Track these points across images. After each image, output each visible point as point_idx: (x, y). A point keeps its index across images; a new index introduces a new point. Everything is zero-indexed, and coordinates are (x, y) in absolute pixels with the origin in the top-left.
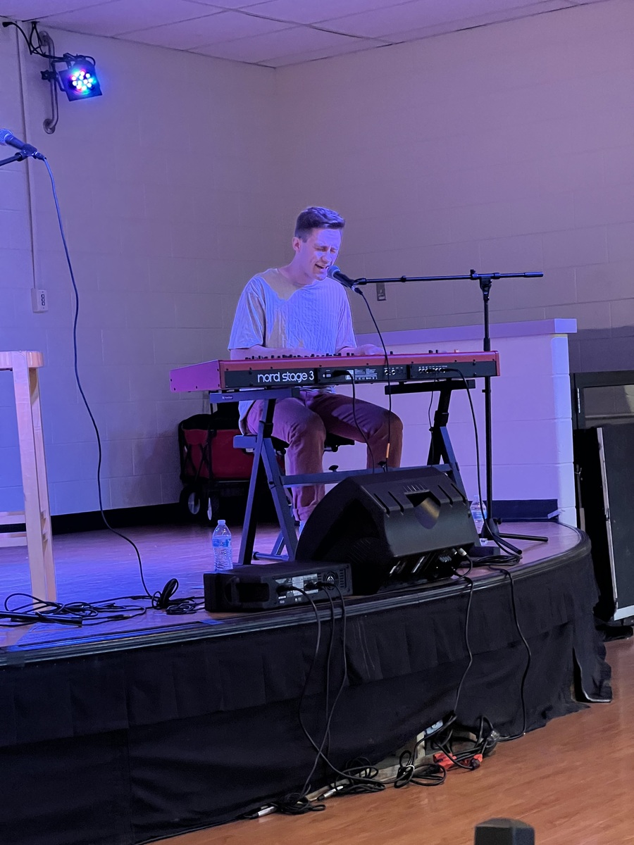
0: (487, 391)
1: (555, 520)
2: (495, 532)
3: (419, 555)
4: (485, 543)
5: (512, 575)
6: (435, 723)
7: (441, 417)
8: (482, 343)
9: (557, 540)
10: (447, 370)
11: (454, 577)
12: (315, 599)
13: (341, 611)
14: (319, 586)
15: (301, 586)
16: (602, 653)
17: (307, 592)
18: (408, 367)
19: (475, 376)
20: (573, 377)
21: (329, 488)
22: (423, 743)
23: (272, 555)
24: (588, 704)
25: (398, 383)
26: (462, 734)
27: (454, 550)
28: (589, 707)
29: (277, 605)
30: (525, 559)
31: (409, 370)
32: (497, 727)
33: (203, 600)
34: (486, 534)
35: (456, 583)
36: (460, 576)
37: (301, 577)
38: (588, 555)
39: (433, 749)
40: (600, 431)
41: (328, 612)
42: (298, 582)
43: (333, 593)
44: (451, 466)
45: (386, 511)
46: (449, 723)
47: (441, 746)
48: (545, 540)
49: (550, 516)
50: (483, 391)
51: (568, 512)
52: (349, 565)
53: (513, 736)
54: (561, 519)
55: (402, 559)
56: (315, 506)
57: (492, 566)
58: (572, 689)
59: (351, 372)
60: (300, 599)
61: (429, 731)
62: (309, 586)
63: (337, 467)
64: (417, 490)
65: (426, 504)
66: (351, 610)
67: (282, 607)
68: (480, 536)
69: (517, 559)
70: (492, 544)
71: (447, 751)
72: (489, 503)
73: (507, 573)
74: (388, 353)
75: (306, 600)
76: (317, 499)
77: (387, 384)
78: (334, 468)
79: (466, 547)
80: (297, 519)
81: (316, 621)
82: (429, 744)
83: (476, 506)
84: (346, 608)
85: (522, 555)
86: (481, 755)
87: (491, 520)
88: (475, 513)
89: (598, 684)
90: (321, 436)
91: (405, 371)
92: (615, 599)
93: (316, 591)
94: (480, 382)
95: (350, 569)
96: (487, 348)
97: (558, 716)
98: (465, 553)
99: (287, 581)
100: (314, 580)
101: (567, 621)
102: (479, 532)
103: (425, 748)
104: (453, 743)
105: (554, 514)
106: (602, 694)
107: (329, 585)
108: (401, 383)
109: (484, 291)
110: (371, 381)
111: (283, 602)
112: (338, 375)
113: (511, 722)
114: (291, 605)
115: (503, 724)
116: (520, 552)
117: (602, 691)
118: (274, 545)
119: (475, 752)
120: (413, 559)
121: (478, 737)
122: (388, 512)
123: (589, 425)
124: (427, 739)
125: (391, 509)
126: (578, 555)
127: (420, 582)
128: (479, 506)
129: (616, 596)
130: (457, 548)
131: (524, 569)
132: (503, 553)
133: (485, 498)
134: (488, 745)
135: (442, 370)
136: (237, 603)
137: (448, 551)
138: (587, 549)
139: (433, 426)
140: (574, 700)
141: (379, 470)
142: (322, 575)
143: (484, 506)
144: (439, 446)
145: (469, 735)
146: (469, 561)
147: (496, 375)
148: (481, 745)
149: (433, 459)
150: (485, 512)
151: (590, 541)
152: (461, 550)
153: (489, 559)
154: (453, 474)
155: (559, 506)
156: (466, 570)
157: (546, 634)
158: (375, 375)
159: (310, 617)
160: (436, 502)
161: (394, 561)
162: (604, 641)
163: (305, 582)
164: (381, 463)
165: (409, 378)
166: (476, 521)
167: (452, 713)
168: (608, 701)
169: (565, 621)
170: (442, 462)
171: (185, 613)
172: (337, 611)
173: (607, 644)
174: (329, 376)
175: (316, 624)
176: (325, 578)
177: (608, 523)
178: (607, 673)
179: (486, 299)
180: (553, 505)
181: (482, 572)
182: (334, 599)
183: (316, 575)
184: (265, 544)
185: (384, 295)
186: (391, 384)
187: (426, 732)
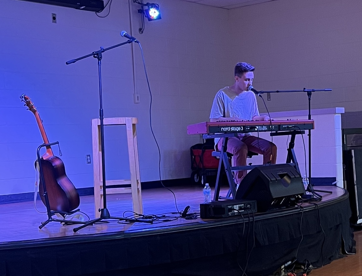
0: (309, 135)
1: (335, 185)
2: (312, 189)
3: (283, 198)
4: (308, 193)
5: (318, 205)
6: (288, 262)
7: (292, 145)
8: (308, 117)
9: (336, 193)
10: (294, 127)
11: (296, 206)
12: (243, 214)
13: (252, 218)
14: (244, 209)
15: (237, 209)
16: (353, 236)
17: (240, 211)
18: (279, 126)
19: (305, 129)
20: (343, 130)
21: (248, 171)
22: (284, 269)
23: (226, 197)
24: (347, 255)
25: (275, 132)
26: (299, 266)
27: (296, 195)
28: (347, 256)
29: (228, 216)
30: (324, 200)
31: (279, 127)
32: (312, 264)
33: (200, 214)
34: (308, 190)
35: (297, 208)
36: (298, 206)
37: (237, 206)
38: (348, 198)
39: (288, 272)
40: (353, 151)
41: (247, 219)
42: (236, 207)
43: (249, 212)
44: (295, 164)
45: (270, 180)
46: (294, 262)
47: (291, 270)
48: (331, 193)
49: (333, 184)
50: (308, 135)
51: (340, 182)
52: (256, 201)
53: (318, 267)
54: (337, 185)
55: (276, 198)
56: (243, 178)
57: (311, 202)
58: (341, 249)
59: (257, 127)
60: (237, 214)
61: (286, 265)
62: (240, 208)
63: (252, 163)
64: (282, 172)
65: (285, 178)
66: (256, 218)
67: (230, 216)
68: (306, 191)
69: (320, 200)
70: (311, 194)
71: (293, 272)
72: (310, 178)
73: (316, 205)
74: (272, 120)
75: (239, 214)
76: (244, 175)
77: (271, 132)
78: (250, 164)
79: (301, 195)
80: (236, 183)
81: (243, 222)
82: (286, 270)
83: (304, 179)
84: (255, 217)
85: (322, 198)
86: (306, 274)
87: (311, 185)
88: (304, 182)
89: (350, 247)
90: (246, 151)
91: (278, 127)
92: (358, 216)
93: (243, 211)
94: (307, 132)
95: (256, 202)
96: (310, 118)
97: (335, 260)
98: (300, 197)
99: (232, 207)
100: (243, 206)
101: (339, 223)
102: (306, 189)
103: (284, 271)
104: (295, 270)
105: (335, 183)
106: (352, 251)
107: (248, 208)
108: (276, 132)
109: (309, 96)
110: (265, 131)
111: (231, 215)
112: (252, 128)
113: (317, 262)
114: (234, 216)
115: (314, 263)
116: (321, 197)
117: (352, 250)
118: (227, 194)
119: (304, 273)
120: (280, 199)
121: (305, 268)
122: (271, 181)
123: (348, 149)
124: (285, 268)
125: (272, 179)
126: (344, 199)
127: (283, 208)
128: (306, 179)
129: (358, 214)
130: (297, 195)
131: (323, 203)
132: (315, 197)
133: (308, 176)
134: (308, 270)
135: (292, 127)
136: (213, 215)
137: (294, 196)
138: (347, 196)
139: (288, 148)
140: (342, 254)
141: (267, 165)
142: (246, 205)
143: (308, 179)
144: (291, 156)
145: (301, 266)
146: (302, 200)
147: (313, 129)
148: (306, 270)
149: (288, 161)
150: (308, 181)
151: (348, 193)
152: (299, 195)
153: (309, 199)
154: (296, 167)
155: (337, 180)
156: (301, 204)
157: (331, 229)
158: (267, 129)
159: (241, 221)
160: (289, 177)
161: (273, 199)
162: (353, 231)
163: (239, 207)
164: (268, 163)
165: (279, 130)
166: (304, 185)
167: (295, 258)
168: (354, 254)
169: (338, 223)
170: (292, 162)
171: (193, 219)
172: (251, 218)
173: (354, 233)
174: (249, 129)
175: (243, 223)
176: (247, 206)
177: (356, 186)
178: (354, 243)
179: (309, 99)
180: (334, 179)
181: (307, 204)
182: (250, 214)
183: (243, 205)
184: (224, 193)
185: (270, 98)
186: (273, 132)
187: (285, 265)
